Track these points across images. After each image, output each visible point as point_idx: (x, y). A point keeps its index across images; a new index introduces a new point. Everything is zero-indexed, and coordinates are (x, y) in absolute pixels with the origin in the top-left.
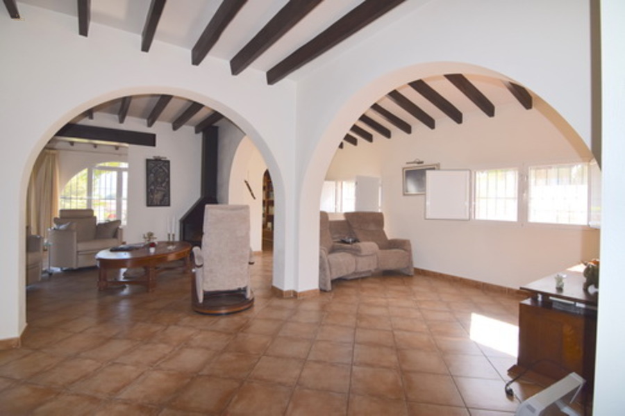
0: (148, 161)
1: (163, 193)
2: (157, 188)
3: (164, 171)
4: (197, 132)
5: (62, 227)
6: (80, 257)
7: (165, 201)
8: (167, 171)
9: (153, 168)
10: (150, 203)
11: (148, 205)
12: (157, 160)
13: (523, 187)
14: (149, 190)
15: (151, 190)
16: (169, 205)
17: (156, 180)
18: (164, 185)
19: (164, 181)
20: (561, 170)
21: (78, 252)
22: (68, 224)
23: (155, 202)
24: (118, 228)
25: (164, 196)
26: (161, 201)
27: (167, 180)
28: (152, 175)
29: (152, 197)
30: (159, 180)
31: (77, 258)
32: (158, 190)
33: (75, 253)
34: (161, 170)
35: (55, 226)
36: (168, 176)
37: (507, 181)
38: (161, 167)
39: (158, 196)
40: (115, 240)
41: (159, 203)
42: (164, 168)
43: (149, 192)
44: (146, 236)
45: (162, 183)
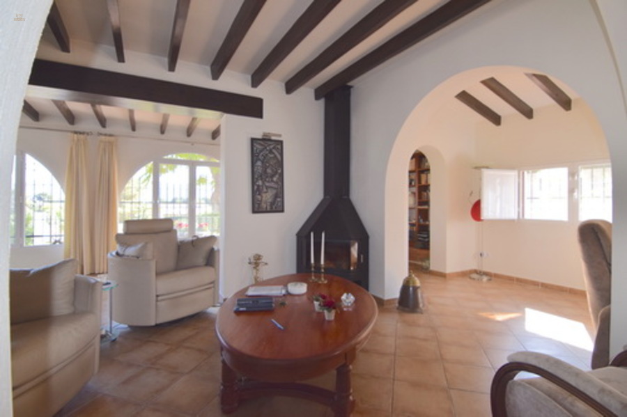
0: (253, 140)
1: (274, 191)
2: (267, 184)
3: (275, 156)
4: (317, 97)
5: (131, 251)
6: (161, 304)
7: (277, 206)
8: (279, 157)
9: (261, 151)
10: (257, 209)
11: (254, 212)
12: (266, 139)
13: (573, 187)
14: (256, 187)
15: (258, 186)
16: (282, 211)
17: (265, 172)
18: (275, 179)
19: (276, 173)
20: (595, 170)
21: (157, 296)
22: (140, 246)
23: (264, 205)
24: (213, 249)
25: (276, 196)
26: (272, 204)
27: (279, 171)
28: (259, 163)
29: (259, 197)
30: (269, 171)
31: (157, 306)
32: (267, 187)
33: (154, 298)
34: (272, 156)
35: (118, 248)
36: (280, 164)
37: (556, 177)
38: (271, 152)
39: (267, 197)
40: (209, 270)
41: (269, 209)
42: (276, 153)
43: (256, 191)
44: (252, 260)
45: (272, 176)
